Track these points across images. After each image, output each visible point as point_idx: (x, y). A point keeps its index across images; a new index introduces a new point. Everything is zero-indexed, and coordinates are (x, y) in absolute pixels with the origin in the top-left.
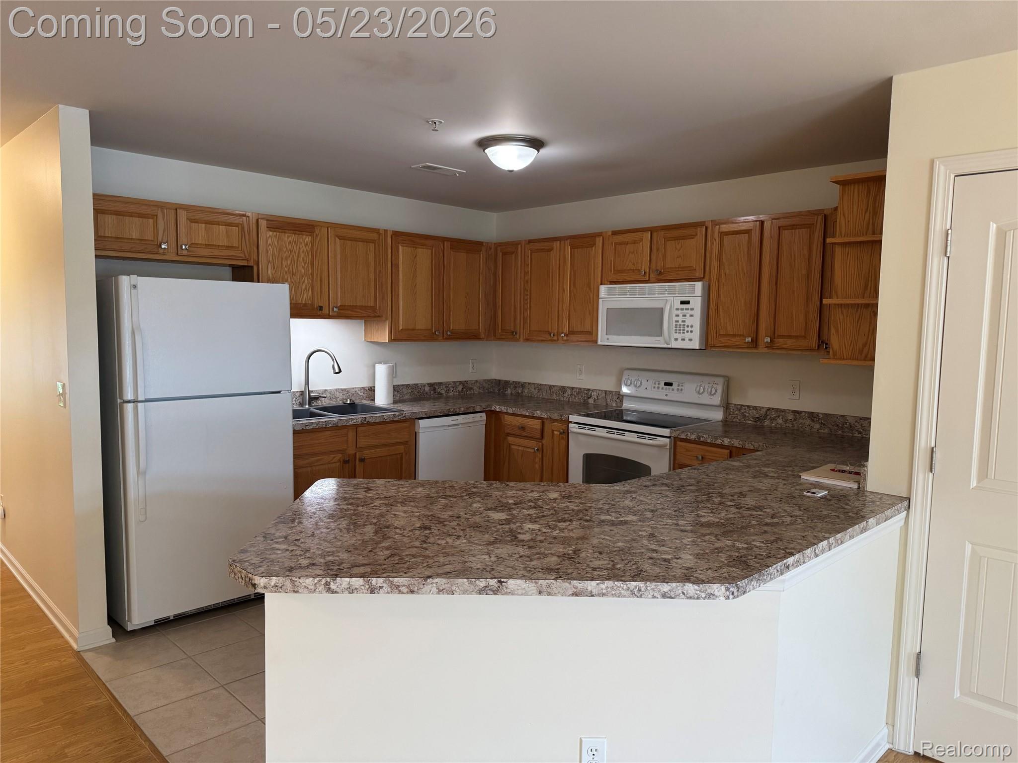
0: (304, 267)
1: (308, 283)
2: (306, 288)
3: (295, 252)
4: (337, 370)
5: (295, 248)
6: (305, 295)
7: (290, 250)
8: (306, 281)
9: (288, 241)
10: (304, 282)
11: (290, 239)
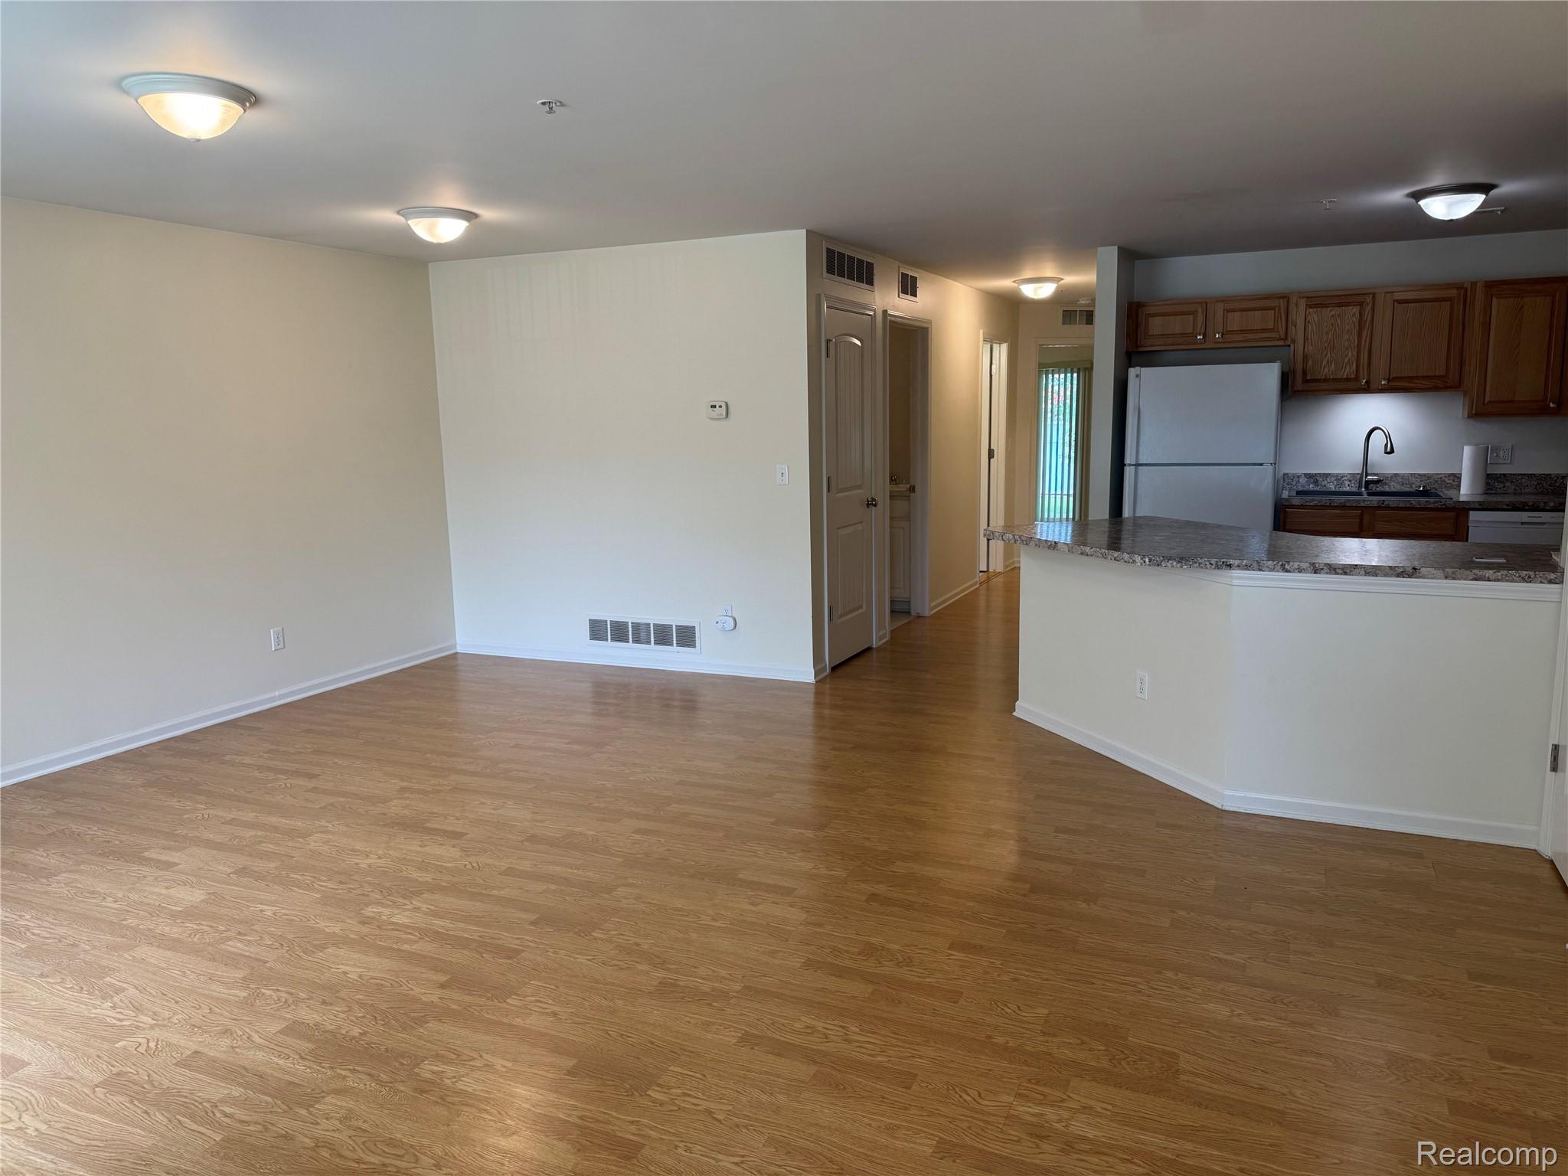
0: (1348, 340)
1: (1353, 356)
2: (1349, 362)
3: (1338, 325)
4: (1389, 449)
5: (1339, 321)
6: (1348, 369)
7: (1332, 324)
8: (1350, 354)
9: (1331, 314)
10: (1347, 355)
11: (1333, 312)
